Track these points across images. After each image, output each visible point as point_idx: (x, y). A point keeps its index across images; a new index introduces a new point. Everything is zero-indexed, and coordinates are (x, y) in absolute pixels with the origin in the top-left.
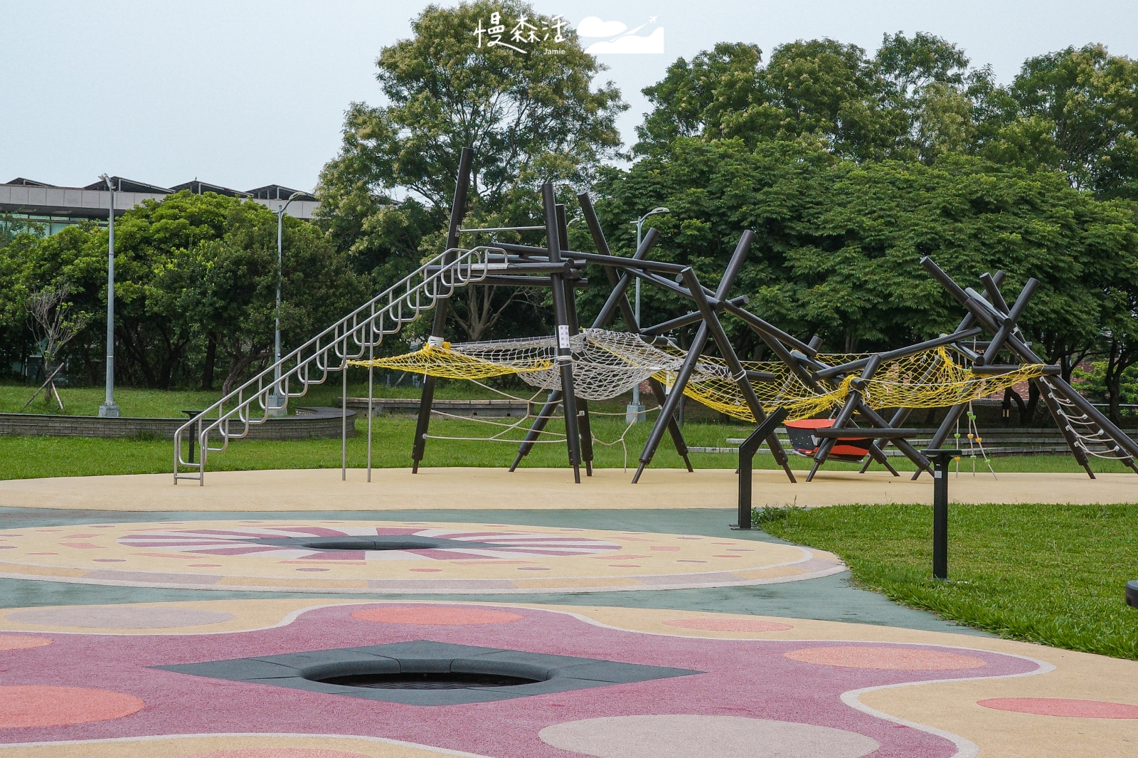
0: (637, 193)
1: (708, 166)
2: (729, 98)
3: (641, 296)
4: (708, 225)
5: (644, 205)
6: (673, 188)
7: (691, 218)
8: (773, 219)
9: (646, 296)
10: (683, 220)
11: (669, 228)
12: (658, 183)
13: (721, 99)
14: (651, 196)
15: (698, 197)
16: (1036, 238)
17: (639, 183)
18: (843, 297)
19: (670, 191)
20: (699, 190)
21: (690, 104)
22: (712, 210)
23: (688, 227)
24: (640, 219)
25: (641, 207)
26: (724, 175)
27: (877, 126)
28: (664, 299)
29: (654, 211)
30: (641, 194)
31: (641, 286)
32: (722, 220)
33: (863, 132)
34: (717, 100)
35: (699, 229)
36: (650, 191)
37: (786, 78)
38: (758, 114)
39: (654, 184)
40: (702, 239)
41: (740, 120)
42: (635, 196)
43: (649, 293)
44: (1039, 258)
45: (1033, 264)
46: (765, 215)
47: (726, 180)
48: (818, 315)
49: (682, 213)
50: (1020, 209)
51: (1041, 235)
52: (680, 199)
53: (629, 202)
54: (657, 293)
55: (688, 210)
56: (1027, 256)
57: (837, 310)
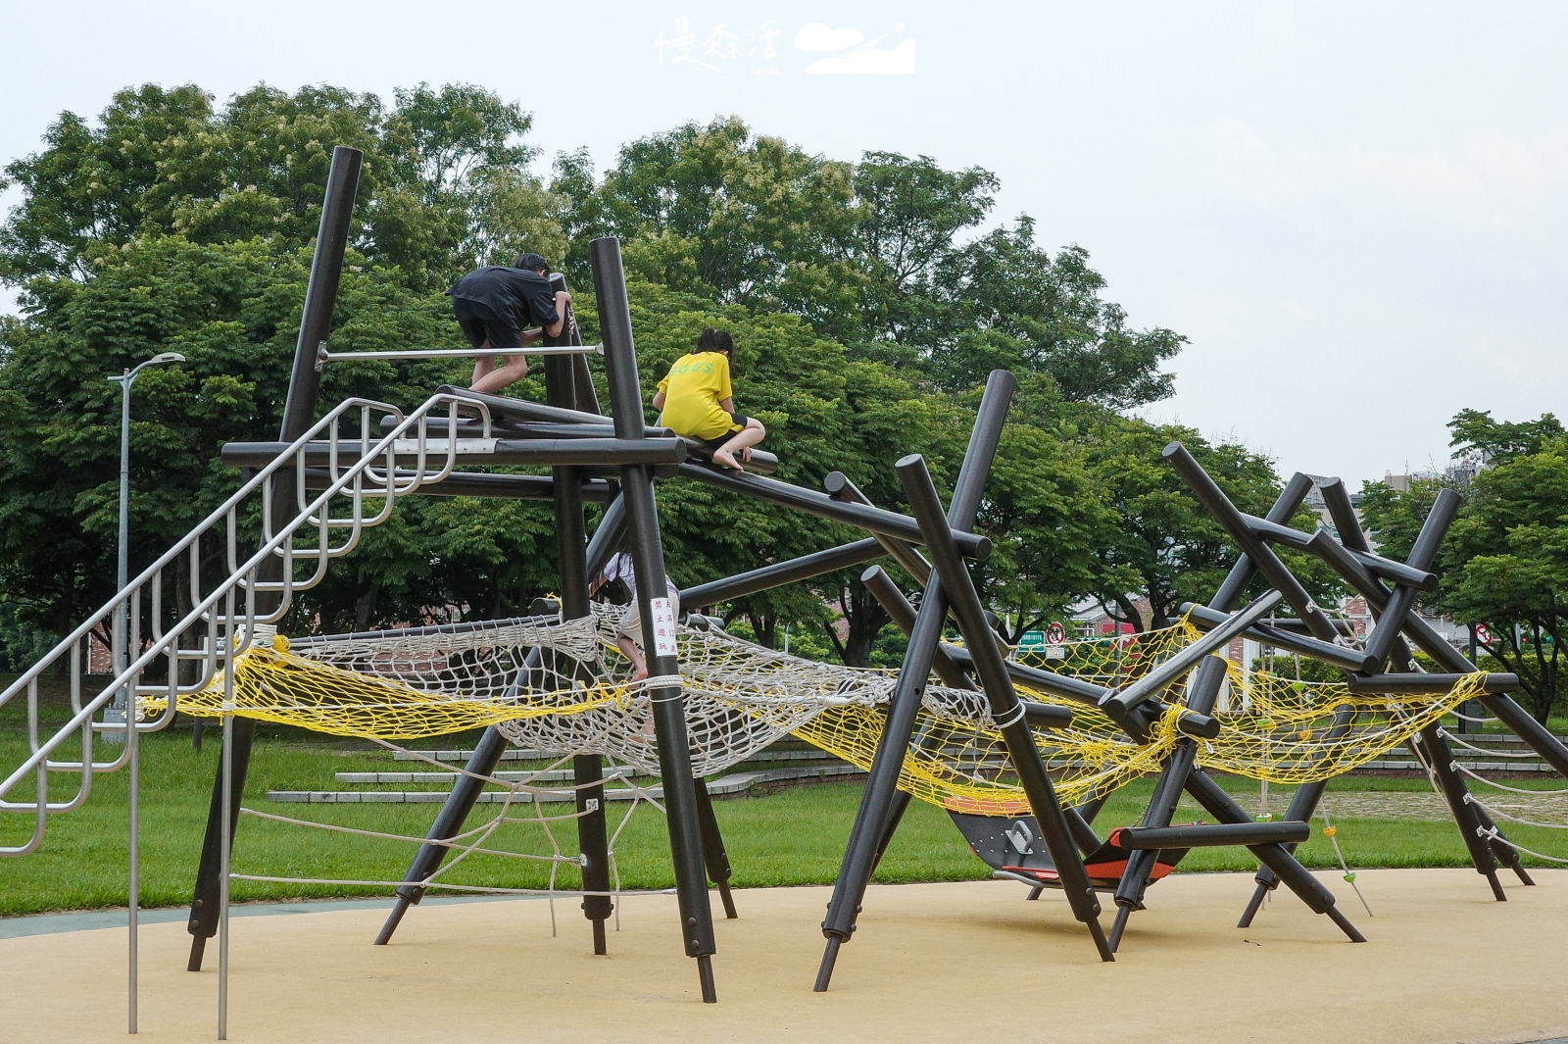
0: (113, 325)
1: (230, 284)
2: (186, 176)
3: (130, 513)
4: (251, 387)
5: (126, 349)
6: (174, 320)
7: (219, 374)
8: (367, 378)
9: (140, 513)
10: (204, 375)
11: (179, 390)
12: (150, 310)
13: (172, 177)
14: (138, 333)
15: (230, 335)
16: (807, 420)
17: (114, 308)
18: (507, 517)
19: (172, 324)
20: (232, 324)
21: (105, 183)
22: (254, 360)
23: (218, 389)
24: (127, 373)
25: (122, 352)
26: (269, 300)
27: (429, 232)
28: (168, 518)
29: (157, 359)
30: (121, 329)
31: (130, 495)
32: (270, 378)
33: (410, 240)
34: (164, 179)
35: (235, 394)
36: (136, 324)
37: (282, 147)
38: (238, 205)
39: (143, 310)
40: (239, 412)
41: (209, 213)
42: (108, 331)
43: (144, 507)
44: (814, 454)
45: (806, 463)
46: (354, 371)
47: (272, 308)
48: (466, 548)
49: (199, 364)
50: (763, 371)
51: (815, 416)
52: (193, 340)
53: (100, 343)
54: (154, 506)
55: (211, 358)
56: (798, 449)
57: (499, 539)
